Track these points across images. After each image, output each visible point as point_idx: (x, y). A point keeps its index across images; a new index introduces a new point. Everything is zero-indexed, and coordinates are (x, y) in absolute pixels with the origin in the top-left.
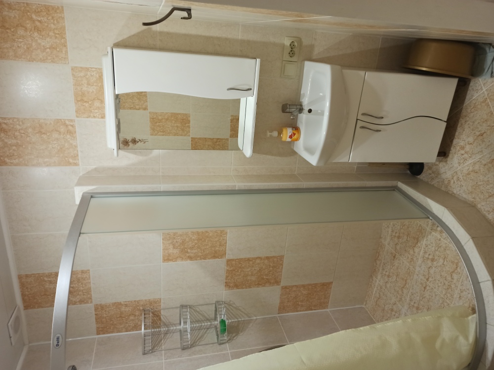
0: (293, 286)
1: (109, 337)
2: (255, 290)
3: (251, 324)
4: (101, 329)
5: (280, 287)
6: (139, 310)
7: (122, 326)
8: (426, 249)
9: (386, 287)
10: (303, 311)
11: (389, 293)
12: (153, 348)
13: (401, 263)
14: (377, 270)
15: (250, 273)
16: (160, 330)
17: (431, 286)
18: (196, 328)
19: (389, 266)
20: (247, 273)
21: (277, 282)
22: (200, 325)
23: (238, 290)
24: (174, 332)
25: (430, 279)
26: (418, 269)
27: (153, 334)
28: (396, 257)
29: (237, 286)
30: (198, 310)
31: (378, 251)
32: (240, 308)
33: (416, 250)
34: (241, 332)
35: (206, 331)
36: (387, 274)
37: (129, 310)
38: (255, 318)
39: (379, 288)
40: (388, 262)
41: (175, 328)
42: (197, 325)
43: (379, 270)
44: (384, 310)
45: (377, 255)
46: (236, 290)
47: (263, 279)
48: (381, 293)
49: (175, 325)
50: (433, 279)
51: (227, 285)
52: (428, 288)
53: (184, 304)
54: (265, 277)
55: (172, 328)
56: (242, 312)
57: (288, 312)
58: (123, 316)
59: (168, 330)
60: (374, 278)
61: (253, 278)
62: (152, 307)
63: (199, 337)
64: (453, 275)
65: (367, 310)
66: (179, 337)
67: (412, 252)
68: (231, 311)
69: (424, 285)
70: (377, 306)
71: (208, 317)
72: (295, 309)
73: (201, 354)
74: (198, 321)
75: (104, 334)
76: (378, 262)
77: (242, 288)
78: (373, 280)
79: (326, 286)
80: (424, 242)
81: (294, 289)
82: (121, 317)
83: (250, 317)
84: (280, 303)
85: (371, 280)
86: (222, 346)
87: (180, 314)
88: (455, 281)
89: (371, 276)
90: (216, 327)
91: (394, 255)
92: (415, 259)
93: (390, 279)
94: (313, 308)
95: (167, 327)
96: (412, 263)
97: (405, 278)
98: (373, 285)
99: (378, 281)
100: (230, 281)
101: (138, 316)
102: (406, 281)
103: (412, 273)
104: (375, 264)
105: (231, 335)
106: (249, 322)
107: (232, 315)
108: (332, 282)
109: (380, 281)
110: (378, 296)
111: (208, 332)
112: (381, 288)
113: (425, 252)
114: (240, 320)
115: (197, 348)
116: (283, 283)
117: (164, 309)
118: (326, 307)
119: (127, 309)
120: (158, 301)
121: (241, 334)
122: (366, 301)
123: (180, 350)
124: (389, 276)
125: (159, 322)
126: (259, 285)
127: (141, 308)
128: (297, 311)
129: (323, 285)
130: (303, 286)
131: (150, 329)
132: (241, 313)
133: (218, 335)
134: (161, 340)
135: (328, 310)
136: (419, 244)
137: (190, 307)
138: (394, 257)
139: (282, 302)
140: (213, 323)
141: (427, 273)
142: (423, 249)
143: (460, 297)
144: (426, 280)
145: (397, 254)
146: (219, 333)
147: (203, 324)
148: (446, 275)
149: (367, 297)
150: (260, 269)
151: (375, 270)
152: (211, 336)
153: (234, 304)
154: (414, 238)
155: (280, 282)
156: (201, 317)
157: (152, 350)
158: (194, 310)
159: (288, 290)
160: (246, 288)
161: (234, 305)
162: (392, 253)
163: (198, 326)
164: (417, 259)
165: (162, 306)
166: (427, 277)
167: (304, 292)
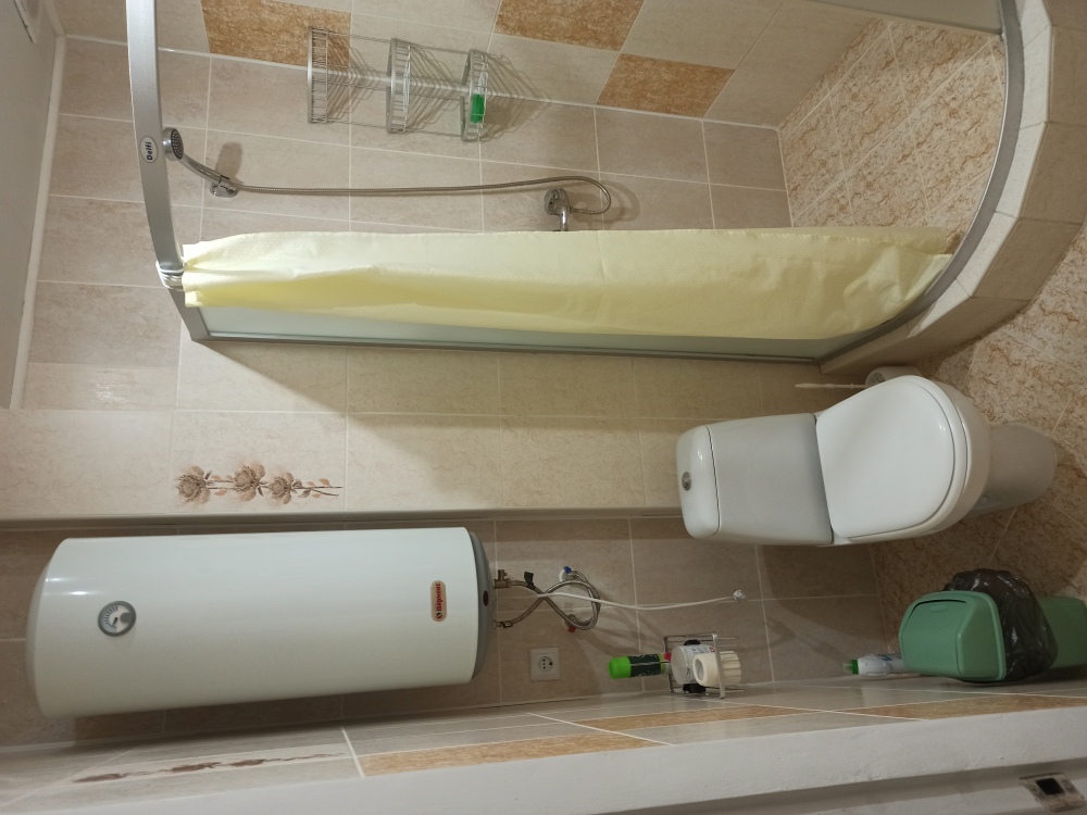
0: (647, 59)
1: (237, 65)
2: (562, 47)
3: (536, 113)
4: (218, 43)
5: (617, 54)
6: (302, 26)
7: (266, 49)
8: (956, 84)
9: (837, 116)
10: (651, 110)
11: (836, 129)
12: (330, 113)
13: (893, 85)
14: (840, 70)
15: (559, 10)
16: (345, 74)
17: (917, 160)
18: (421, 92)
19: (866, 77)
20: (552, 7)
21: (614, 43)
22: (432, 86)
23: (523, 38)
24: (375, 87)
25: (924, 147)
26: (916, 113)
27: (331, 81)
28: (892, 66)
29: (522, 30)
30: (430, 57)
31: (865, 31)
32: (520, 75)
33: (938, 74)
34: (513, 125)
35: (442, 104)
36: (855, 90)
37: (279, 22)
38: (547, 101)
39: (824, 109)
40: (870, 67)
41: (377, 79)
42: (425, 85)
43: (844, 73)
44: (809, 155)
45: (859, 39)
46: (518, 37)
47: (586, 29)
48: (821, 123)
49: (378, 73)
50: (930, 150)
51: (502, 22)
52: (909, 160)
53: (401, 37)
54: (590, 26)
55: (371, 78)
56: (524, 83)
57: (619, 106)
58: (266, 29)
59: (363, 80)
60: (826, 85)
61: (564, 23)
62: (329, 27)
63: (424, 114)
64: (967, 163)
65: (780, 139)
66: (384, 102)
67: (925, 73)
68: (501, 76)
69: (906, 153)
70: (801, 142)
71: (449, 75)
72: (636, 103)
73: (426, 152)
74: (427, 78)
75: (226, 53)
76: (851, 56)
77: (534, 37)
78: (821, 86)
79: (717, 75)
80: (961, 67)
81: (647, 65)
82: (260, 30)
83: (538, 97)
84: (608, 85)
85: (818, 85)
86: (470, 145)
87: (390, 57)
88: (963, 175)
89: (822, 78)
90: (463, 100)
91: (889, 59)
92: (923, 91)
93: (854, 104)
94: (673, 110)
95: (361, 74)
96: (914, 96)
97: (882, 119)
98: (815, 98)
99: (831, 95)
100: (510, 15)
101: (300, 37)
102: (880, 124)
103: (900, 115)
104: (843, 56)
105: (490, 125)
106: (533, 106)
107: (500, 84)
108: (734, 71)
109: (832, 97)
110: (814, 122)
111: (445, 107)
112: (828, 112)
113: (950, 90)
114: (516, 96)
115: (418, 137)
116: (625, 49)
117: (356, 37)
118: (702, 114)
119: (275, 18)
120: (343, 17)
121: (512, 129)
122: (787, 122)
123: (384, 132)
124: (854, 97)
125: (345, 59)
126: (572, 39)
127: (306, 24)
128: (637, 109)
129: (712, 70)
130: (669, 64)
131: (323, 68)
132: (520, 84)
133: (464, 121)
134: (347, 100)
135: (701, 120)
136: (950, 65)
137: (414, 47)
138: (888, 64)
139: (612, 84)
140: (458, 89)
141: (927, 132)
142: (949, 80)
143: (952, 207)
144: (915, 144)
145: (896, 61)
146: (467, 115)
147: (437, 87)
148: (956, 154)
149: (792, 114)
150: (584, 7)
151: (837, 67)
152: (450, 118)
153: (510, 63)
154: (950, 45)
155: (622, 44)
156: (436, 73)
157: (328, 118)
158: (421, 55)
159: (632, 64)
160: (543, 39)
161: (509, 67)
162: (887, 53)
163: (427, 88)
164: (927, 94)
165: (353, 30)
166: (921, 140)
167: (666, 77)
